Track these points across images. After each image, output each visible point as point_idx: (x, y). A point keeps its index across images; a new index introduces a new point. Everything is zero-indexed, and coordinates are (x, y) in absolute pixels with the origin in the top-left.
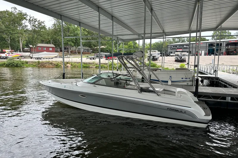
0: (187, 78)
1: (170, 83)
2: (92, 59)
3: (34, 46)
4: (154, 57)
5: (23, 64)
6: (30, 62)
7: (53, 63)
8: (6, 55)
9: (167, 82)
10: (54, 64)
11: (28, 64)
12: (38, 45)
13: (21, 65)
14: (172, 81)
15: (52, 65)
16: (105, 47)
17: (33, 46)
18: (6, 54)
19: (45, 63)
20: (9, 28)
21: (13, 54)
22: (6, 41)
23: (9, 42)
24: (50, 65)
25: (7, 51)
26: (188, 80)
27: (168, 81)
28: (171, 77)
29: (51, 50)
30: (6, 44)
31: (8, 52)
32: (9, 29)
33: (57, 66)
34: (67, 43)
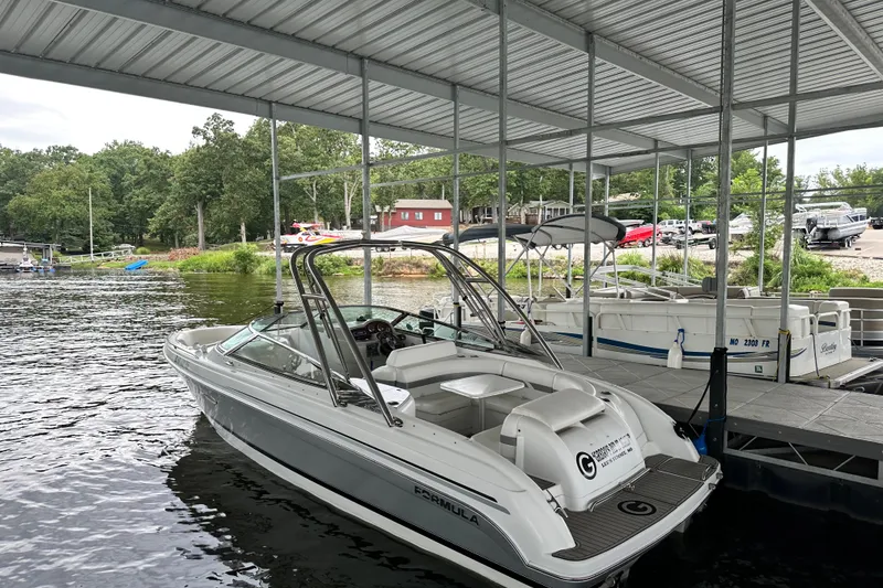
0: (754, 343)
1: (675, 360)
2: (558, 246)
3: (387, 209)
4: (826, 231)
5: (337, 266)
6: (358, 259)
7: (424, 262)
8: (300, 239)
9: (663, 353)
10: (427, 268)
11: (355, 267)
12: (397, 205)
13: (332, 270)
14: (684, 353)
15: (419, 270)
16: (633, 198)
17: (382, 209)
18: (300, 234)
19: (400, 265)
20: (316, 155)
21: (318, 237)
22: (306, 196)
23: (314, 199)
24: (415, 270)
25: (302, 226)
26: (760, 349)
27: (667, 351)
28: (682, 330)
29: (421, 218)
30: (305, 206)
31: (304, 231)
32: (314, 158)
33: (433, 272)
34: (488, 193)
